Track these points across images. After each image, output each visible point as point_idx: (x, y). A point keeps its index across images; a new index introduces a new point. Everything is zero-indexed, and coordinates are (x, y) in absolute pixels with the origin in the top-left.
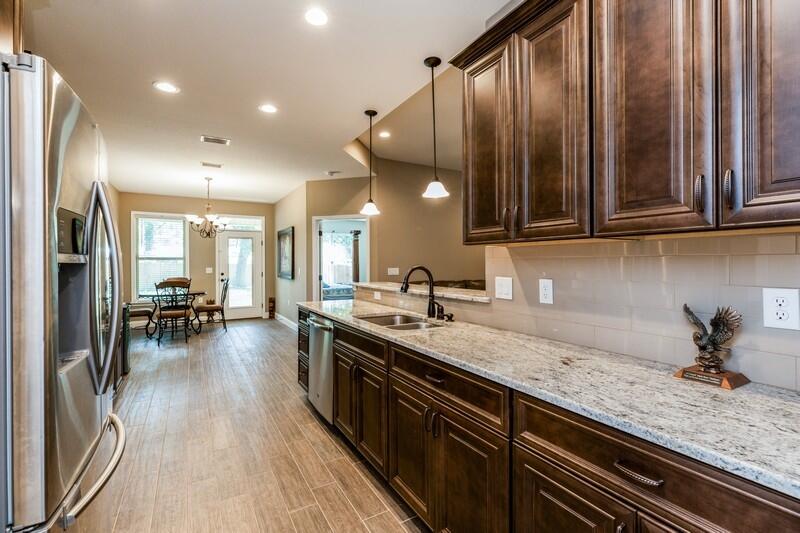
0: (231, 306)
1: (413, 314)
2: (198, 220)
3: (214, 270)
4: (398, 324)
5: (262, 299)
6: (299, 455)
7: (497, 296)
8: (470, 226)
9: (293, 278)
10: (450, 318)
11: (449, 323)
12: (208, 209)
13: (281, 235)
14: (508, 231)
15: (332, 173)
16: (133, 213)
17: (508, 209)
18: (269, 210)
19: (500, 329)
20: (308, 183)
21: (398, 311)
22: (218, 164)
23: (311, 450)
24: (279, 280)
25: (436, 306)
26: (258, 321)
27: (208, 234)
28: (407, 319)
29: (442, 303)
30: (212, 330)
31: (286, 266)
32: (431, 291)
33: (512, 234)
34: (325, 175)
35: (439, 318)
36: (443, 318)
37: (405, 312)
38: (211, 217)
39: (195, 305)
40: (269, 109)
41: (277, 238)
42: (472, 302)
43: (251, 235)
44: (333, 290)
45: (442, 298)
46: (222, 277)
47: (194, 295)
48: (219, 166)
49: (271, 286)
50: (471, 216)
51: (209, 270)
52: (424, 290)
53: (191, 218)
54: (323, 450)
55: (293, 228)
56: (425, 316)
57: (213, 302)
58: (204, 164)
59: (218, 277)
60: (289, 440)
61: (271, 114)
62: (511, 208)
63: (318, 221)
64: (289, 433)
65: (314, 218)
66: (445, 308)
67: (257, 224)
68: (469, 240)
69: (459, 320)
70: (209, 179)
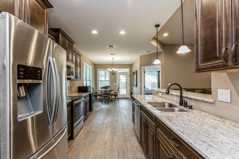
0: (121, 94)
1: (173, 103)
2: (111, 70)
3: (116, 84)
4: (167, 107)
5: (129, 92)
6: (127, 150)
7: (219, 99)
8: (200, 62)
9: (137, 86)
10: (191, 107)
11: (190, 110)
12: (113, 67)
13: (134, 73)
14: (227, 62)
15: (147, 52)
16: (98, 69)
17: (226, 49)
18: (130, 66)
19: (221, 118)
20: (140, 56)
21: (167, 101)
22: (114, 53)
23: (132, 149)
24: (133, 87)
25: (184, 101)
26: (128, 99)
27: (113, 74)
28: (171, 105)
29: (186, 100)
30: (115, 101)
31: (135, 83)
32: (181, 94)
33: (230, 63)
34: (145, 53)
35: (184, 107)
36: (187, 107)
37: (170, 102)
38: (113, 69)
39: (111, 93)
40: (122, 32)
41: (133, 74)
42: (203, 101)
43: (126, 74)
44: (150, 91)
45: (187, 98)
46: (118, 86)
47: (110, 91)
48: (114, 54)
49: (131, 89)
50: (200, 57)
51: (115, 84)
52: (178, 93)
53: (109, 69)
54: (136, 150)
55: (137, 71)
56: (178, 105)
57: (116, 93)
58: (111, 54)
59: (117, 86)
60: (125, 142)
61: (124, 34)
62: (229, 47)
63: (143, 68)
64: (126, 140)
65: (142, 67)
66: (188, 102)
67: (127, 70)
68: (199, 70)
69: (196, 109)
70: (113, 58)
